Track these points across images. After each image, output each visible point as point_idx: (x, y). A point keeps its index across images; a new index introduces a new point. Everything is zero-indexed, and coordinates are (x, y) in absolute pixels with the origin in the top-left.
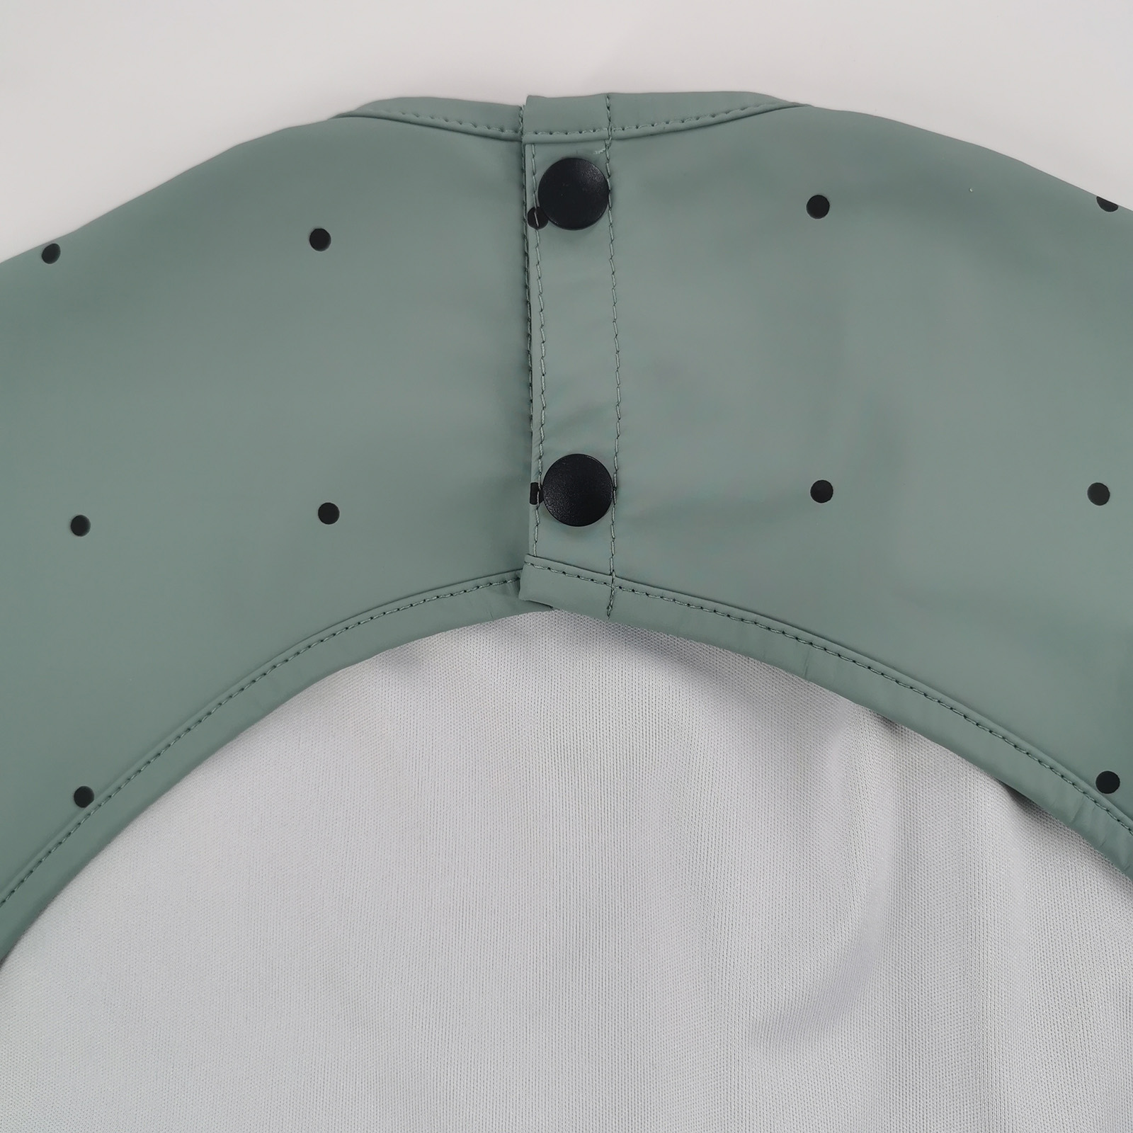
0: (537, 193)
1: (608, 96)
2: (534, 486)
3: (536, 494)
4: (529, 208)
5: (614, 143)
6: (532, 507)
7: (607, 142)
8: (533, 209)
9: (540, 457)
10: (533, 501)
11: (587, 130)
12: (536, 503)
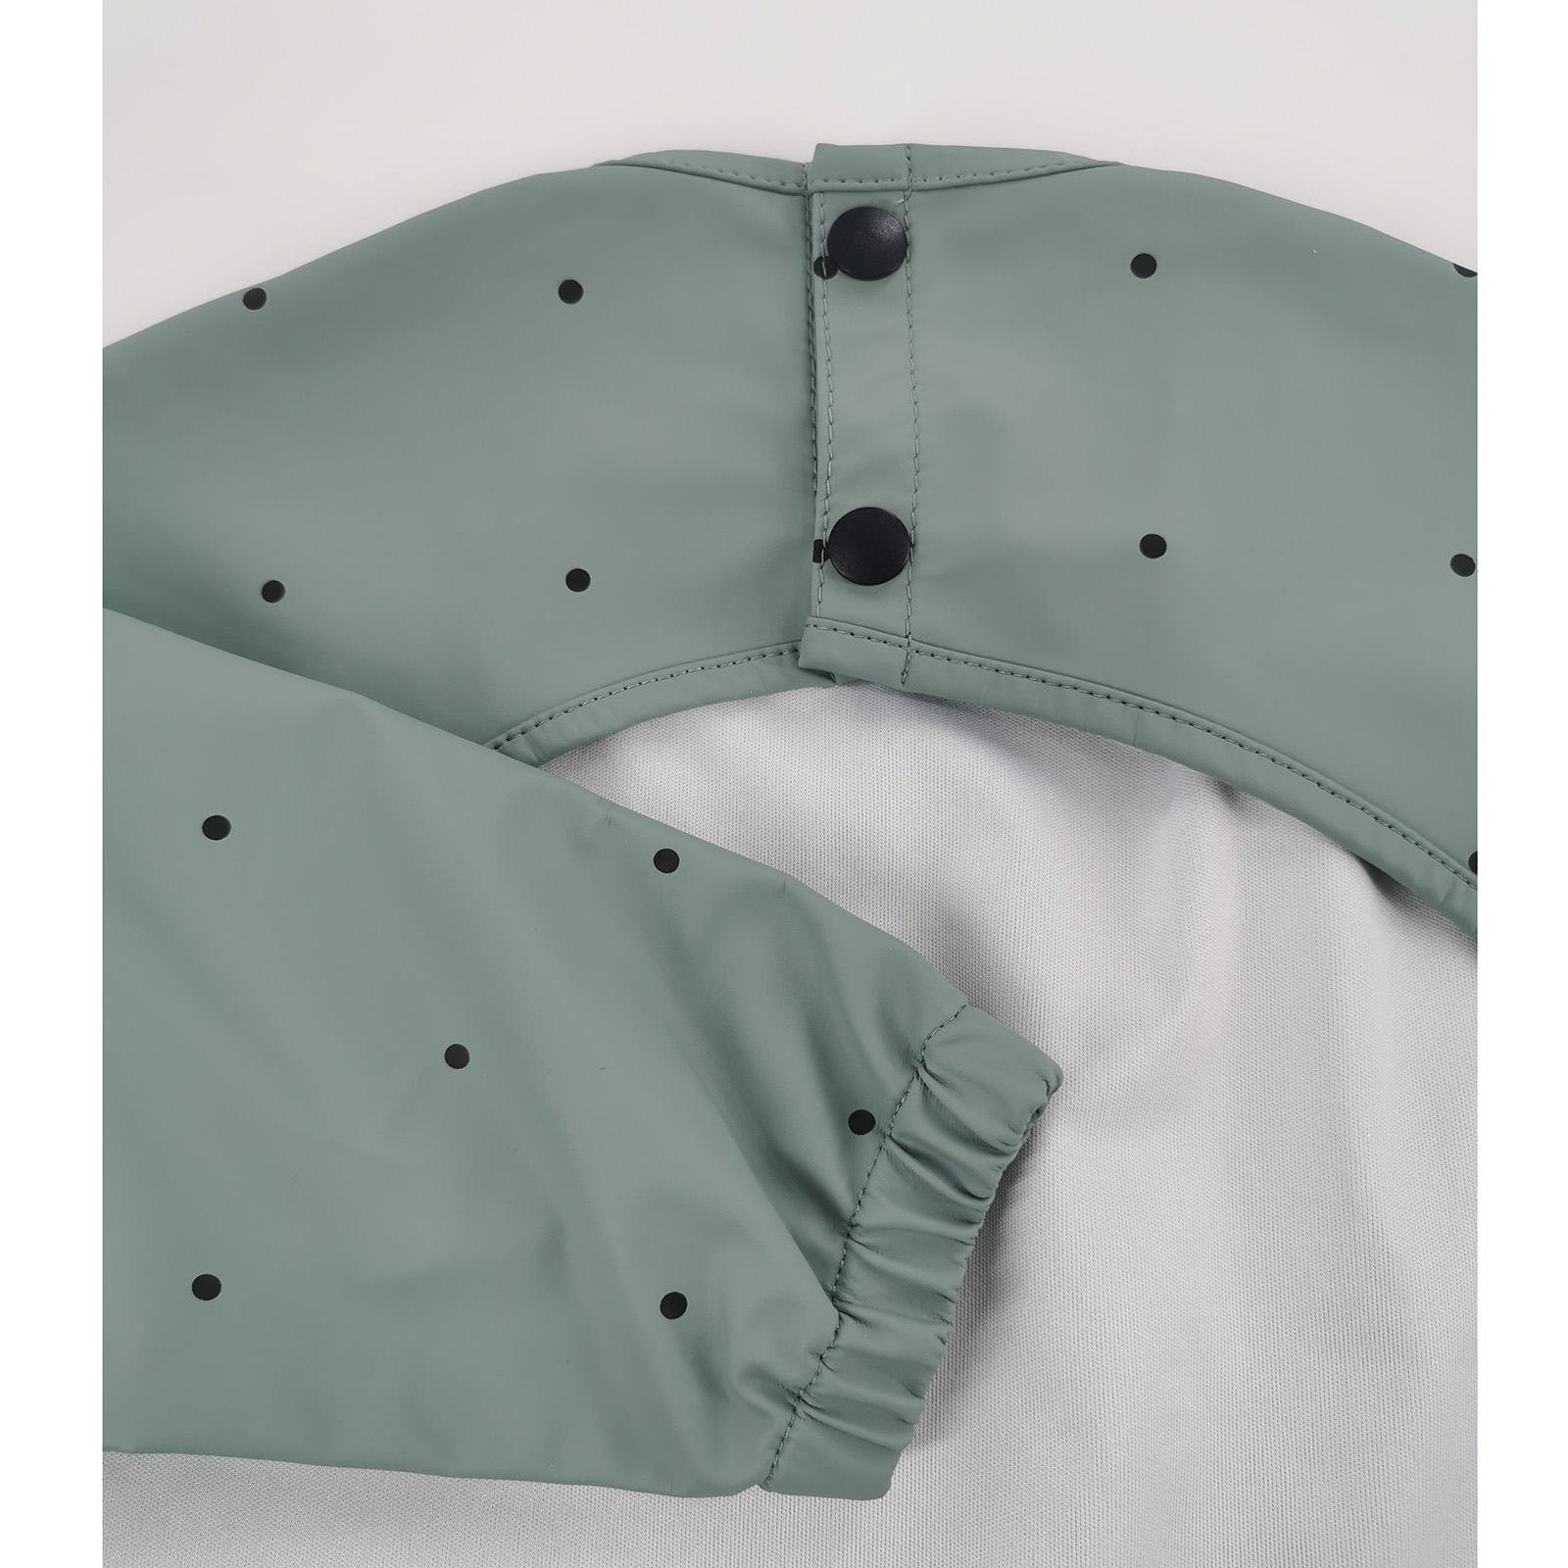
0: (825, 241)
1: (908, 146)
2: (818, 544)
3: (821, 551)
4: (816, 255)
5: (914, 193)
6: (816, 565)
7: (906, 193)
8: (820, 259)
9: (826, 513)
10: (816, 559)
11: (885, 179)
12: (820, 562)
